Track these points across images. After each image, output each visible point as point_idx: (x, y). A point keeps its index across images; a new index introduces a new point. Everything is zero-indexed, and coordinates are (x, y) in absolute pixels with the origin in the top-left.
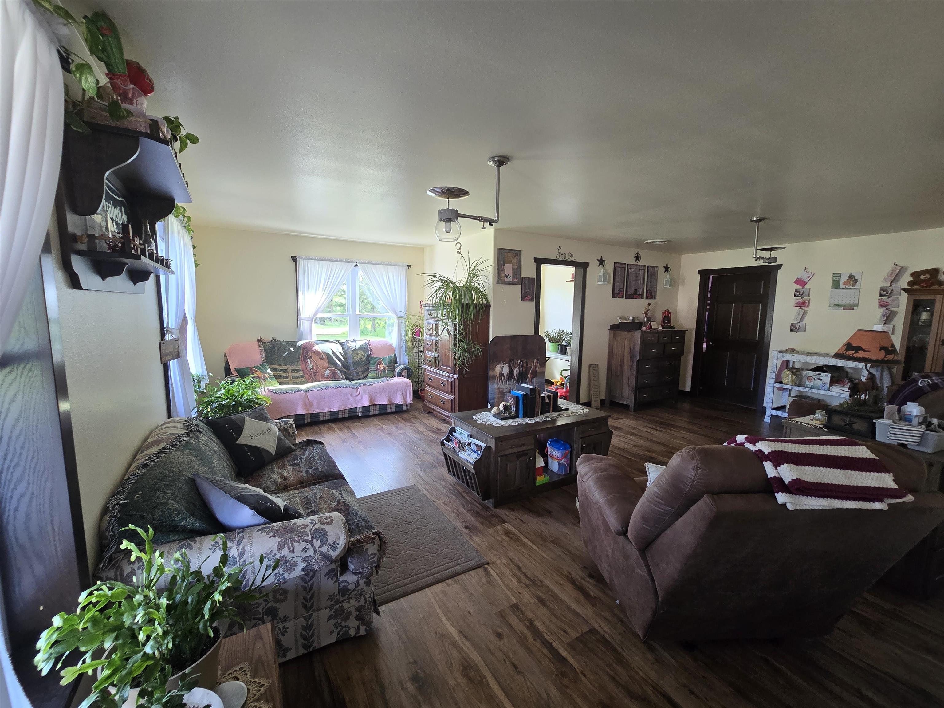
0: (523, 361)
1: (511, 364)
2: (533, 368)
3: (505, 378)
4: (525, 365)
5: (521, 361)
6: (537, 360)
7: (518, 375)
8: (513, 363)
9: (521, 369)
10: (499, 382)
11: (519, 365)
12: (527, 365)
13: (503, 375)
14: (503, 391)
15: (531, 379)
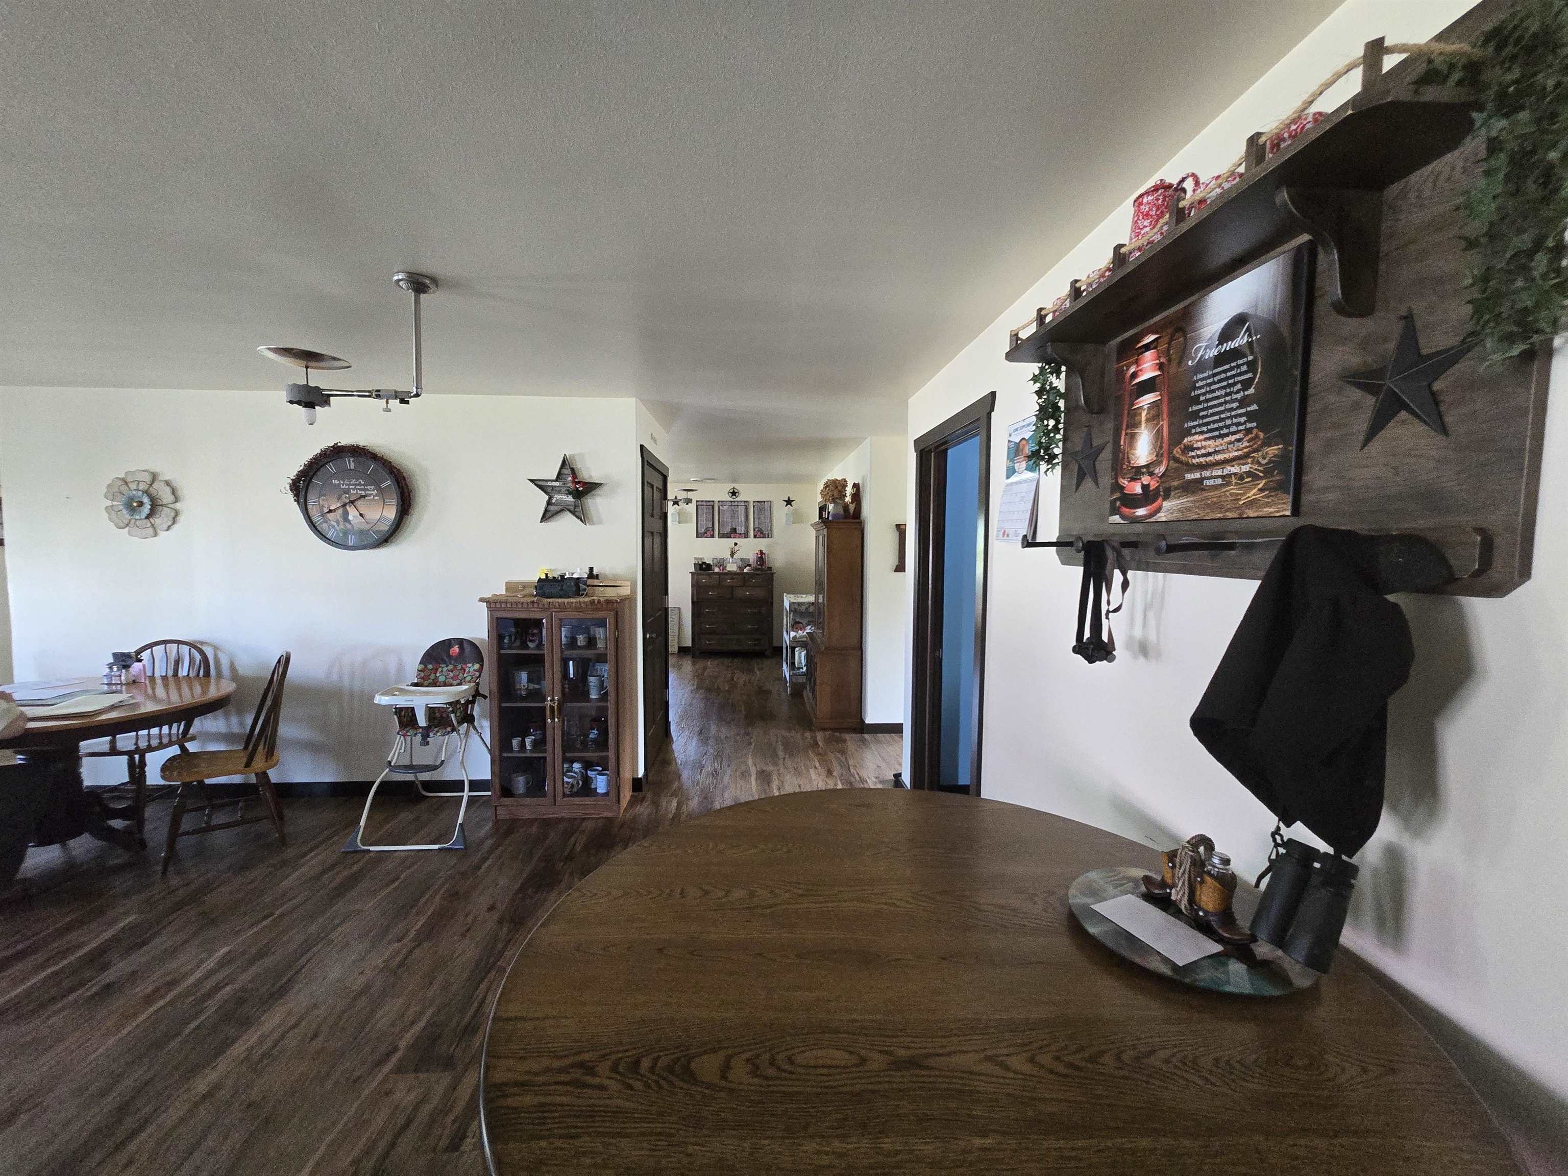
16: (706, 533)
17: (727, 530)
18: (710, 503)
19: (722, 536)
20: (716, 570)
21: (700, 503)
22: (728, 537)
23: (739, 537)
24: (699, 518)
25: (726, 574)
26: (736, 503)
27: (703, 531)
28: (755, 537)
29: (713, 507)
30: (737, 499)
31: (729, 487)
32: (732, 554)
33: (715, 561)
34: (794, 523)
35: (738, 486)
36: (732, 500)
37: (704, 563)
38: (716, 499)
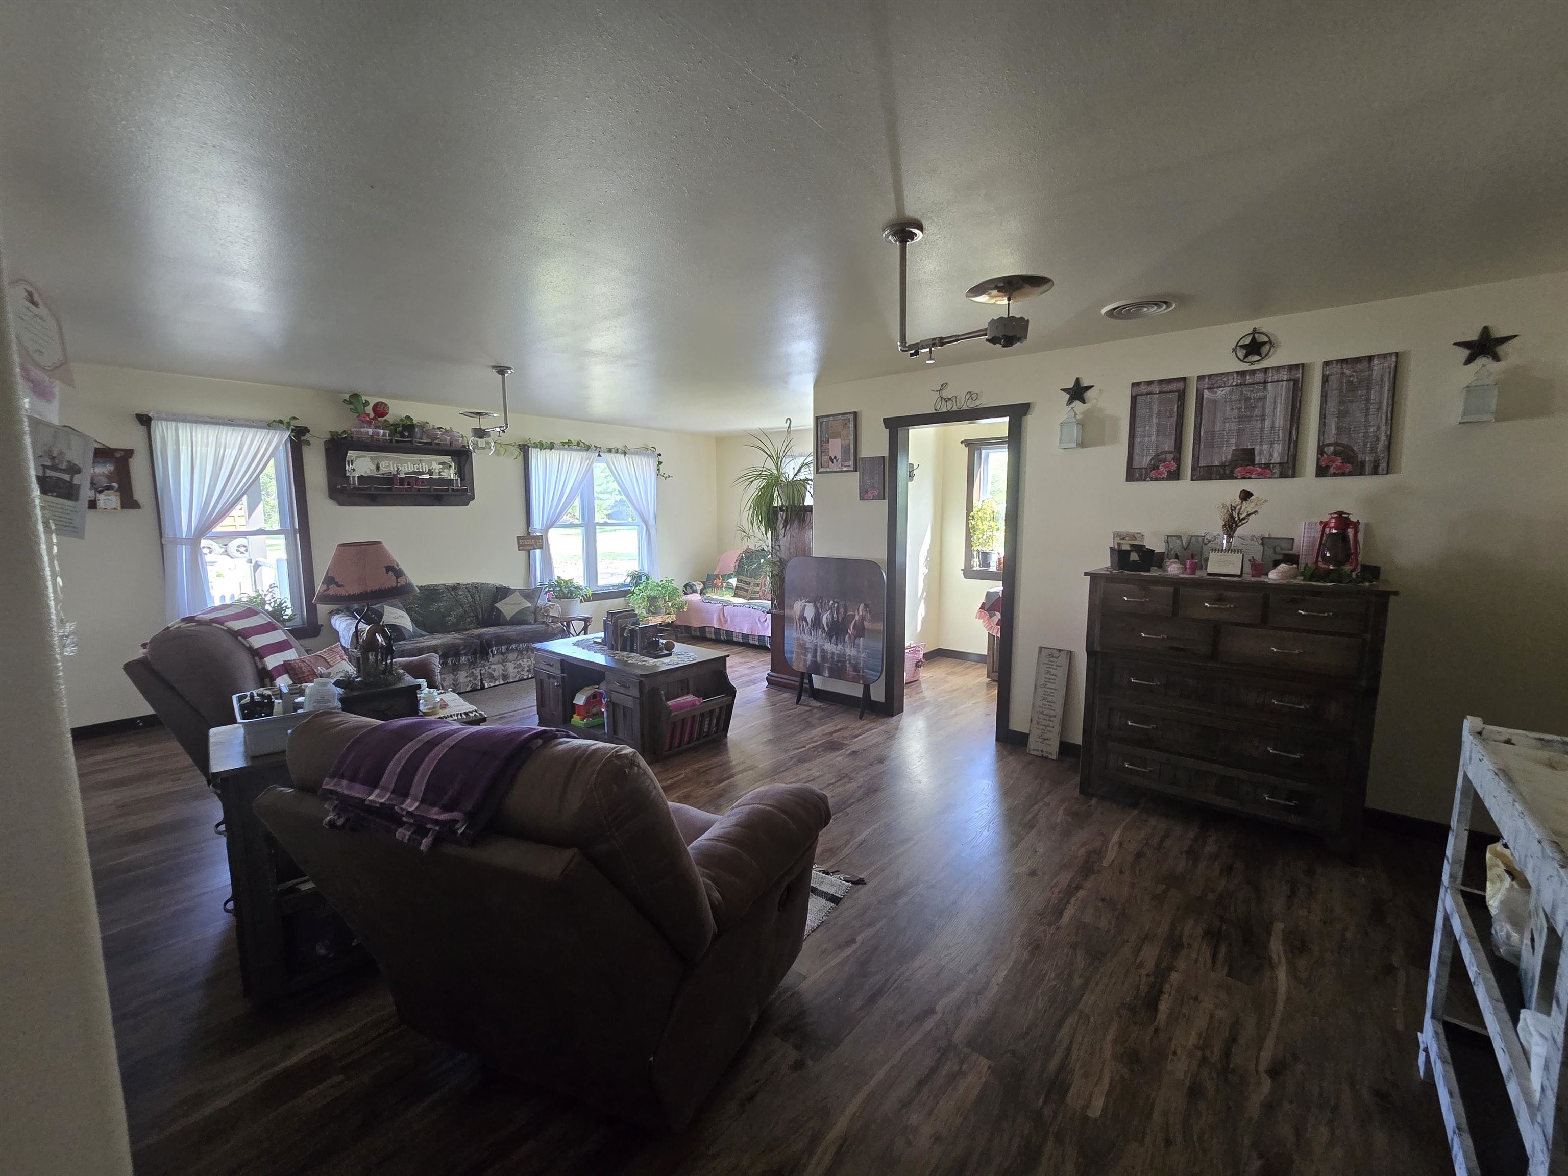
0: (838, 603)
1: (819, 605)
2: (857, 618)
3: (808, 625)
4: (842, 611)
5: (834, 603)
6: (866, 606)
7: (830, 626)
8: (821, 603)
9: (835, 615)
10: (799, 629)
11: (831, 608)
12: (846, 611)
13: (805, 619)
14: (805, 644)
15: (853, 638)
16: (1155, 467)
17: (1225, 454)
18: (1174, 386)
19: (1204, 473)
20: (1173, 569)
21: (1143, 389)
22: (1223, 477)
23: (1261, 476)
24: (1139, 431)
25: (1198, 584)
26: (1260, 377)
27: (1144, 461)
28: (1322, 471)
29: (1182, 396)
30: (1265, 364)
31: (1241, 330)
32: (1231, 525)
33: (1176, 545)
34: (1502, 416)
35: (1267, 324)
36: (1245, 367)
37: (1139, 549)
38: (1192, 371)
